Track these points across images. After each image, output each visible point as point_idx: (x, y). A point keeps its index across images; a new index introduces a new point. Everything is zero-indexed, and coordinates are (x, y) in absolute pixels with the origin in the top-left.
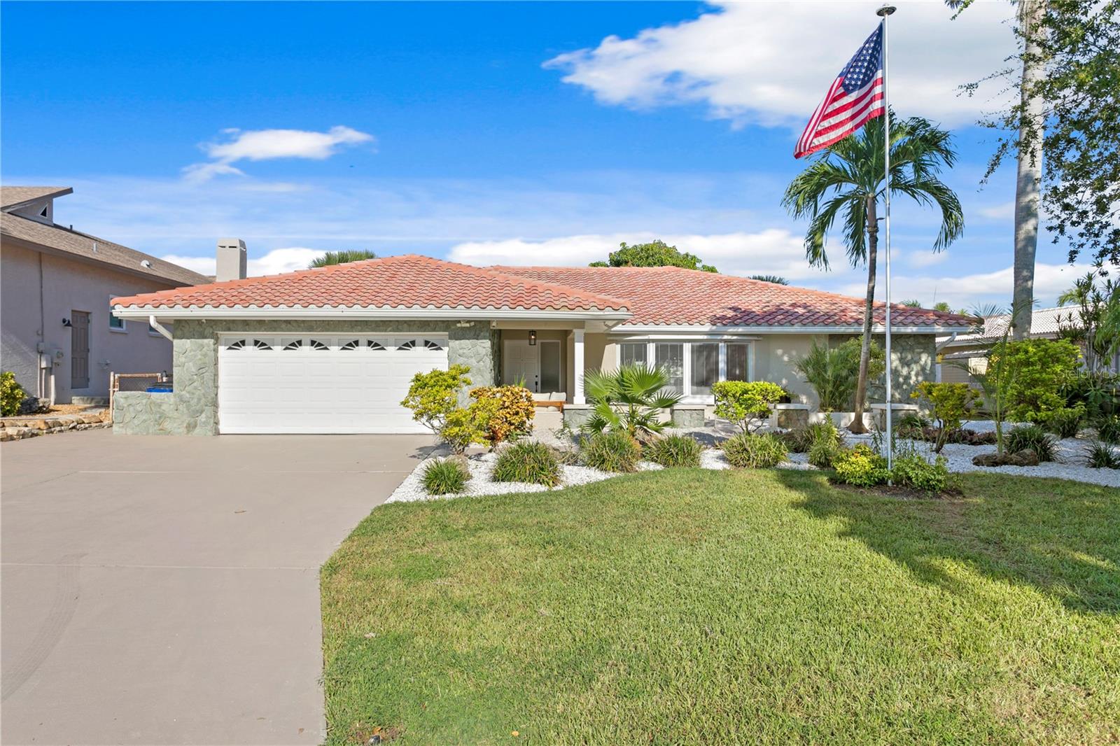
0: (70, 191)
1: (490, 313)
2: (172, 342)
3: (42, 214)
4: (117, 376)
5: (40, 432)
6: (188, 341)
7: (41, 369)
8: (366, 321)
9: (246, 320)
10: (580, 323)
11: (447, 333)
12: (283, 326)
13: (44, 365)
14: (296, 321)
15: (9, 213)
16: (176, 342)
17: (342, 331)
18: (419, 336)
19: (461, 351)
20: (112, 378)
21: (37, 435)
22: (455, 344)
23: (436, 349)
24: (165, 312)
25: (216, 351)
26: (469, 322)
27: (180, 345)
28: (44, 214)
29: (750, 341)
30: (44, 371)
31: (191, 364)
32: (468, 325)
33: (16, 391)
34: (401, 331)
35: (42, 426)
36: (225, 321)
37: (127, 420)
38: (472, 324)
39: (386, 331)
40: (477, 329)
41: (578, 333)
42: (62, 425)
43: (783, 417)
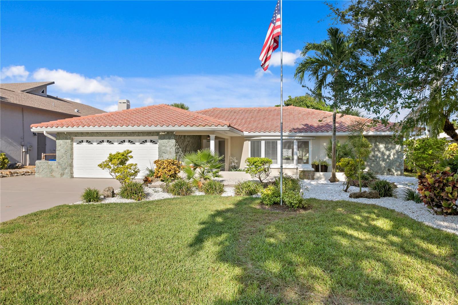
0: (53, 83)
1: (171, 128)
2: (56, 141)
3: (42, 92)
4: (44, 154)
5: (7, 176)
6: (62, 141)
7: (23, 152)
8: (126, 132)
9: (82, 132)
10: (213, 132)
11: (158, 137)
12: (96, 134)
13: (24, 150)
14: (100, 132)
15: (26, 92)
16: (57, 141)
17: (117, 136)
18: (148, 138)
19: (163, 144)
20: (42, 155)
21: (6, 177)
22: (161, 141)
23: (155, 144)
24: (49, 129)
25: (72, 145)
26: (164, 132)
27: (59, 142)
28: (43, 92)
29: (310, 139)
30: (24, 153)
31: (62, 150)
32: (164, 133)
33: (5, 160)
34: (140, 136)
35: (8, 173)
36: (75, 133)
37: (40, 171)
38: (166, 133)
39: (134, 136)
40: (169, 135)
41: (212, 136)
42: (18, 173)
43: (302, 174)
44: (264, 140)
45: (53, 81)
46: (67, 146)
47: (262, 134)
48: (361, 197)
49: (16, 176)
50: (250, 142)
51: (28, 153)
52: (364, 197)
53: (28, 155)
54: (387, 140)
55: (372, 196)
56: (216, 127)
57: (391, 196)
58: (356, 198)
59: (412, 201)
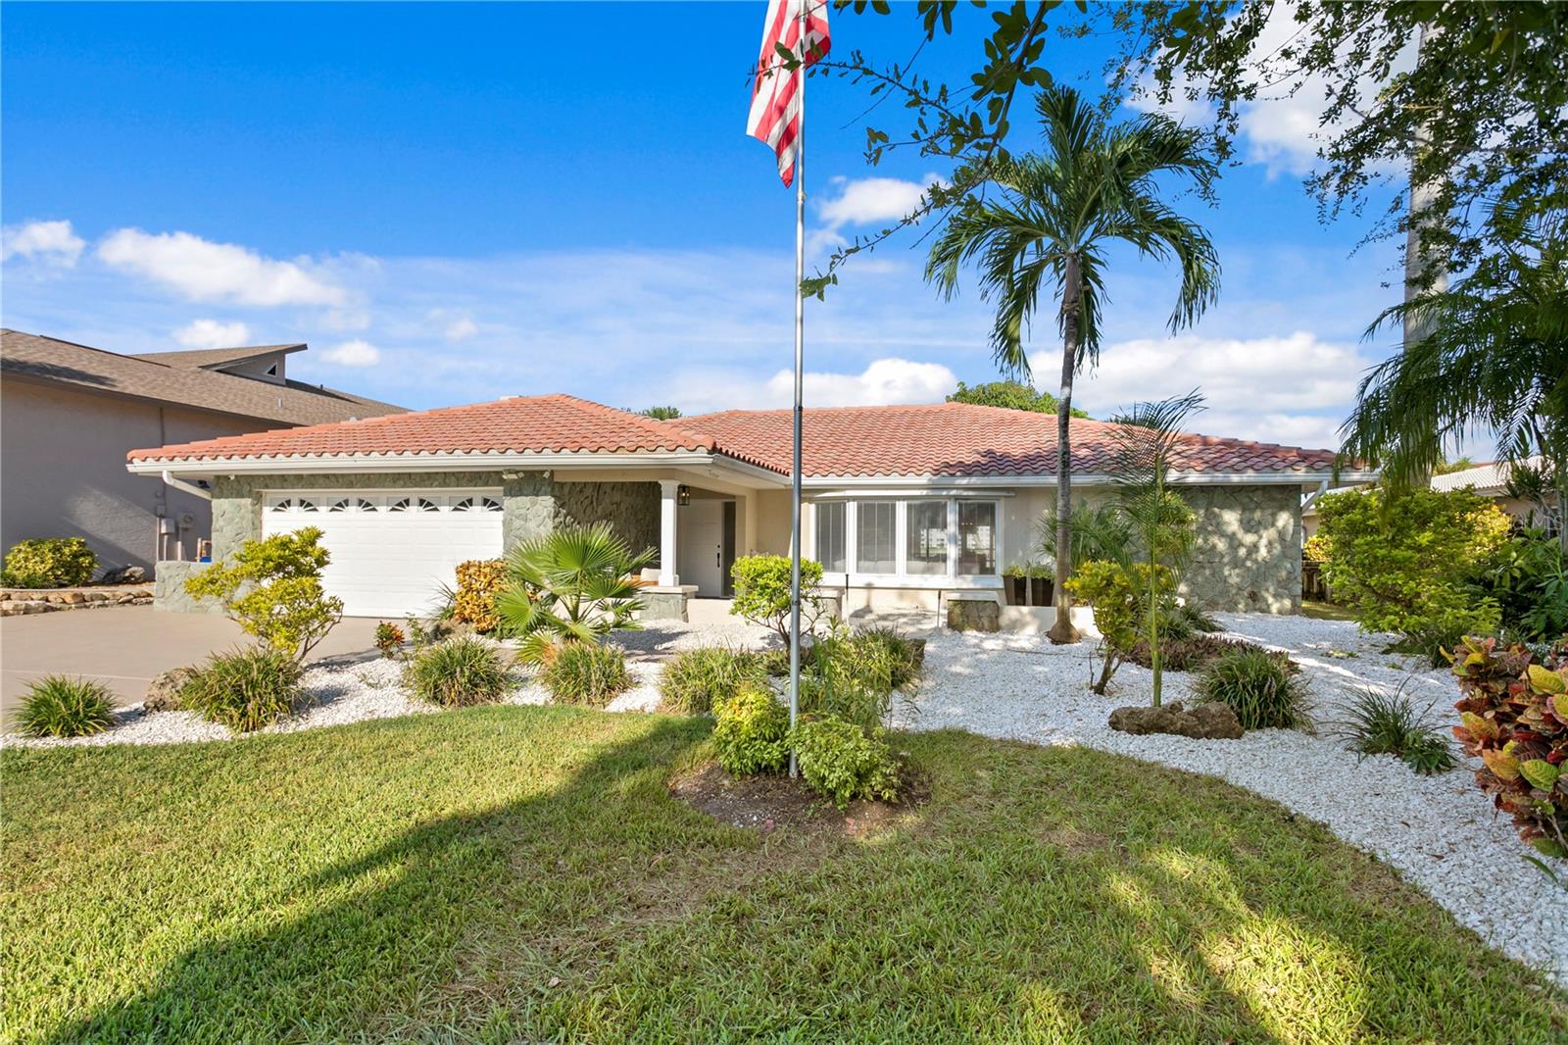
0: (304, 347)
1: (548, 459)
2: (210, 502)
3: (270, 373)
4: (204, 542)
5: (67, 606)
6: (227, 501)
7: (161, 536)
8: (410, 474)
9: (283, 476)
10: (670, 471)
11: (502, 488)
12: (321, 481)
13: (163, 531)
14: (334, 475)
15: (217, 371)
16: (215, 503)
17: (384, 487)
18: (478, 492)
19: (517, 512)
20: (199, 546)
22: (509, 502)
23: (497, 510)
24: (179, 465)
25: (258, 514)
26: (516, 472)
27: (221, 506)
28: (272, 372)
29: (998, 498)
30: (166, 537)
31: (229, 527)
32: (514, 477)
33: (81, 559)
34: (449, 486)
35: (69, 599)
36: (263, 476)
37: (167, 594)
38: (521, 475)
39: (431, 486)
40: (531, 481)
41: (669, 487)
42: (107, 599)
43: (957, 610)
44: (854, 498)
45: (302, 343)
46: (242, 518)
47: (847, 480)
48: (1161, 730)
49: (99, 606)
50: (813, 507)
51: (180, 537)
52: (1172, 733)
53: (179, 543)
54: (1246, 500)
55: (1207, 729)
56: (672, 455)
57: (1287, 723)
58: (1140, 733)
59: (1389, 758)
